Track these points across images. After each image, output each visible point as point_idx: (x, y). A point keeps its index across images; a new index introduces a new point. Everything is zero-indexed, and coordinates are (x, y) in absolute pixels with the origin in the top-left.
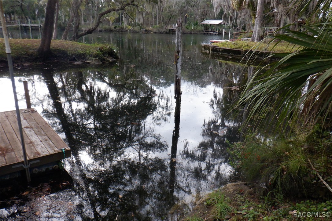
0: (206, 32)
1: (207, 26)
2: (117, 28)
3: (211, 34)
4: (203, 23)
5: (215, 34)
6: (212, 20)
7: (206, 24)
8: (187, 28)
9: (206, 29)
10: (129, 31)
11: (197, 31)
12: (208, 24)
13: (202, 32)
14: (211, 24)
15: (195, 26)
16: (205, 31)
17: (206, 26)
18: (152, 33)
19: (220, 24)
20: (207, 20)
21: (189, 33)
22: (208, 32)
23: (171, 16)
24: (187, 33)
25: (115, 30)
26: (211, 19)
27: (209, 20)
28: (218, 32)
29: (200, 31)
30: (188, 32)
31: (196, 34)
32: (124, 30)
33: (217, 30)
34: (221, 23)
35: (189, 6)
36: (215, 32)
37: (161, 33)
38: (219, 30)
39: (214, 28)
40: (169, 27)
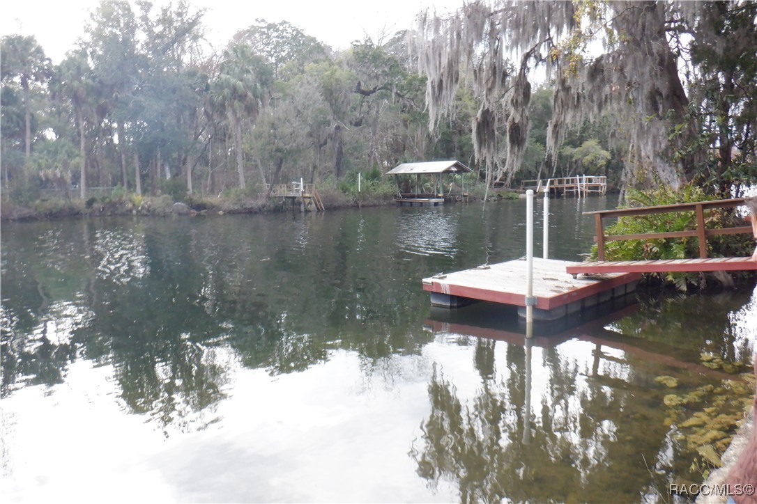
0: (406, 200)
1: (407, 182)
2: (96, 205)
3: (421, 204)
4: (394, 171)
5: (436, 204)
6: (422, 162)
7: (405, 174)
8: (345, 190)
9: (407, 190)
10: (138, 211)
11: (378, 198)
12: (410, 174)
13: (394, 200)
14: (419, 175)
15: (370, 183)
16: (404, 197)
17: (405, 182)
18: (221, 213)
19: (447, 172)
20: (406, 162)
21: (353, 207)
22: (413, 197)
23: (279, 154)
24: (345, 207)
25: (89, 211)
26: (419, 160)
27: (412, 162)
28: (443, 197)
29: (386, 197)
30: (348, 201)
31: (375, 206)
32: (120, 211)
33: (438, 192)
34: (449, 168)
35: (342, 121)
36: (433, 197)
37: (251, 212)
38: (446, 191)
39: (428, 185)
40: (282, 191)
